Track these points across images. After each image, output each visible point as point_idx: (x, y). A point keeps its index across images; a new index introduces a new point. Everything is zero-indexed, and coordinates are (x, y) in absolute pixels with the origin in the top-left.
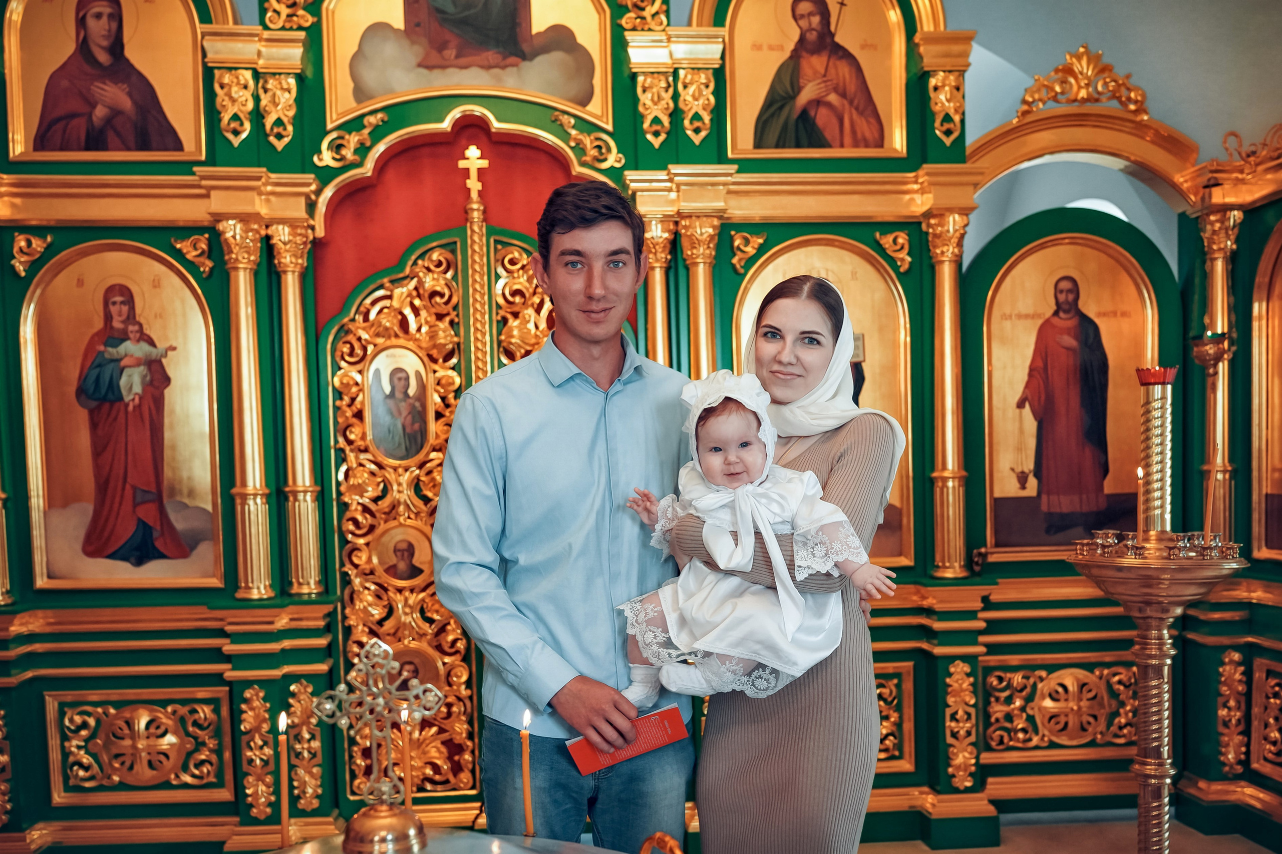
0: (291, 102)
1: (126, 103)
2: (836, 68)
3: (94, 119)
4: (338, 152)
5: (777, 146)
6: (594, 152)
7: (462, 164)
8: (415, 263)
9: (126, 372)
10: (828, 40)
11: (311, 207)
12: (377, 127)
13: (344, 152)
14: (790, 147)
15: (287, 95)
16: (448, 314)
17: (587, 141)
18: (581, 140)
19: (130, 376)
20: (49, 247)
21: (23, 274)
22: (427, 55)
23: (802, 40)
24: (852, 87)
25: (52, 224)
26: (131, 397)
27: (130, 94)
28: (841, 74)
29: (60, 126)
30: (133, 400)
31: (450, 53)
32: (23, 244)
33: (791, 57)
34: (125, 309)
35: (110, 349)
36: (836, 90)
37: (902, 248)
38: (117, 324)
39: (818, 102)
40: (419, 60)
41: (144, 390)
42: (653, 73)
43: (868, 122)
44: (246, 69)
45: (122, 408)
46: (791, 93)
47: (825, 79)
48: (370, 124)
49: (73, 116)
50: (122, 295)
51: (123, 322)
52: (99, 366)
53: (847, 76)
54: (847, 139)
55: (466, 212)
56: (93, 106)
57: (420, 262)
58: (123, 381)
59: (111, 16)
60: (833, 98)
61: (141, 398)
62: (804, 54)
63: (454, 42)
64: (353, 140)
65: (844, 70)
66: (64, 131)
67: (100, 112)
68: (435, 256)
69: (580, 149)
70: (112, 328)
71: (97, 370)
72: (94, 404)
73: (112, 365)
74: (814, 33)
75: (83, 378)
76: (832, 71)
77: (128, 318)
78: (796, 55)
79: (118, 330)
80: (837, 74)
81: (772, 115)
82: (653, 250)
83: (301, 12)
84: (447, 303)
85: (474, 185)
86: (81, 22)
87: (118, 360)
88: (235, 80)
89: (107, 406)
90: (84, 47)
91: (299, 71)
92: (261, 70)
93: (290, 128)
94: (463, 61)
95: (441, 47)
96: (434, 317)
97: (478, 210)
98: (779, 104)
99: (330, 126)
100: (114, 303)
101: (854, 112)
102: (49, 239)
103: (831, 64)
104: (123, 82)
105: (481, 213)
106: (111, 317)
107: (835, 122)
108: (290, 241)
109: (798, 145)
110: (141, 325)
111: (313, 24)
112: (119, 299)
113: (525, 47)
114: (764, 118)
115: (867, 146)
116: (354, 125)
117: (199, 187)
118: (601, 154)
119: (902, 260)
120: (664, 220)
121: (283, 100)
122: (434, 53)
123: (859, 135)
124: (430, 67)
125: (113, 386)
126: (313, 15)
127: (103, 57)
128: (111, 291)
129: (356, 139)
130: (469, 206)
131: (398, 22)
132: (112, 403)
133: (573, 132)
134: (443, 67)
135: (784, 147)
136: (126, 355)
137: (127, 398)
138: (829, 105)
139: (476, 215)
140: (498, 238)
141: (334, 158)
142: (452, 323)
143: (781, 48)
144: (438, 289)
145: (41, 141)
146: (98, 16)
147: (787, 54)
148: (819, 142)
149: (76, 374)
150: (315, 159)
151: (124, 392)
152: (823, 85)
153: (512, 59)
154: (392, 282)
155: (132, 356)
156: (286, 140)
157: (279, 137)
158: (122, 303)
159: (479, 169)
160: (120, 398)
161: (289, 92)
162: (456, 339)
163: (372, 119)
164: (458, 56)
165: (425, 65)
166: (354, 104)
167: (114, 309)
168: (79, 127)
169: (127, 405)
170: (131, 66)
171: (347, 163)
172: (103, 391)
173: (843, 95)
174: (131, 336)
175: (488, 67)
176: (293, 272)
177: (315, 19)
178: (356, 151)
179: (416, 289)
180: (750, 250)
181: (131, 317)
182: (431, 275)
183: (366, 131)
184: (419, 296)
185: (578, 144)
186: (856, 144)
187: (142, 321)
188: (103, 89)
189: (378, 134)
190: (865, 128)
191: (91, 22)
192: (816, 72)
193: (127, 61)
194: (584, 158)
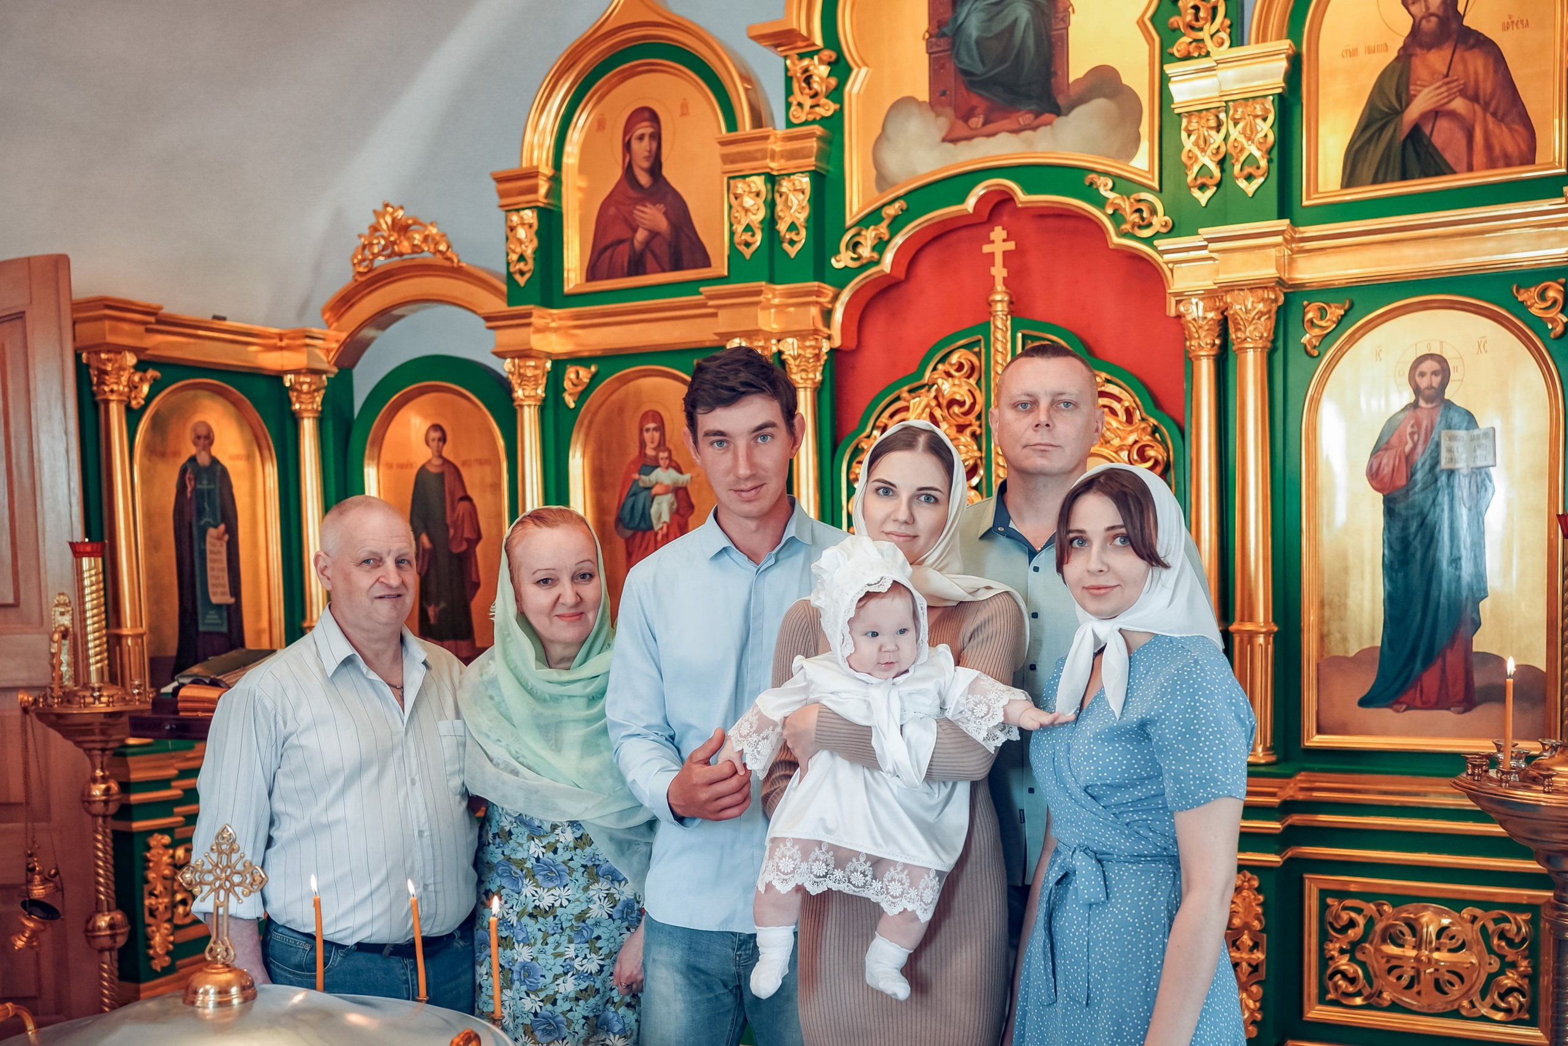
0: (805, 203)
1: (662, 224)
2: (1464, 62)
3: (636, 243)
4: (854, 252)
5: (1375, 181)
6: (1135, 217)
7: (986, 249)
8: (935, 369)
9: (657, 500)
10: (1454, 25)
11: (827, 315)
12: (895, 218)
13: (860, 250)
14: (1392, 181)
15: (801, 196)
16: (970, 425)
17: (1126, 206)
18: (1119, 205)
19: (659, 504)
20: (594, 377)
21: (572, 405)
22: (952, 128)
23: (1415, 31)
24: (1487, 86)
25: (599, 353)
26: (660, 526)
27: (666, 214)
28: (1471, 68)
29: (608, 253)
30: (662, 529)
31: (977, 121)
32: (573, 376)
33: (1397, 59)
34: (657, 435)
35: (643, 477)
36: (1463, 93)
37: (1555, 302)
38: (650, 452)
39: (1436, 114)
40: (943, 134)
41: (672, 518)
42: (1200, 111)
43: (1511, 130)
44: (759, 175)
45: (652, 538)
46: (1397, 106)
47: (1447, 80)
48: (888, 215)
49: (620, 242)
50: (654, 421)
51: (655, 449)
52: (634, 494)
53: (1481, 70)
54: (1479, 157)
55: (990, 304)
56: (635, 231)
57: (940, 367)
58: (653, 510)
59: (652, 136)
60: (1459, 105)
61: (668, 527)
62: (1418, 51)
63: (981, 105)
64: (869, 236)
65: (1477, 63)
66: (611, 258)
67: (641, 235)
68: (955, 358)
69: (1117, 216)
70: (645, 455)
71: (633, 498)
72: (629, 533)
73: (644, 494)
74: (1434, 19)
75: (621, 507)
76: (1458, 68)
77: (659, 445)
78: (1405, 55)
79: (651, 457)
80: (1466, 70)
81: (1369, 141)
82: (1196, 336)
83: (823, 101)
84: (966, 413)
85: (999, 272)
86: (627, 147)
87: (650, 488)
88: (747, 189)
89: (640, 534)
90: (629, 170)
91: (813, 168)
92: (775, 173)
93: (803, 232)
94: (990, 128)
95: (966, 116)
96: (954, 429)
97: (1001, 301)
98: (1379, 124)
99: (849, 222)
100: (648, 430)
101: (1490, 119)
102: (593, 369)
103: (1456, 57)
104: (660, 203)
105: (1005, 304)
106: (645, 445)
107: (1460, 137)
108: (799, 355)
109: (1404, 176)
110: (670, 451)
111: (835, 111)
112: (652, 425)
113: (1061, 101)
114: (1357, 146)
115: (1508, 165)
116: (872, 218)
117: (705, 306)
118: (1143, 219)
119: (1553, 320)
120: (1210, 295)
121: (795, 202)
122: (960, 123)
123: (1497, 151)
124: (954, 141)
125: (645, 516)
126: (834, 102)
127: (644, 179)
128: (645, 417)
129: (873, 234)
130: (991, 298)
131: (924, 95)
132: (644, 532)
133: (1111, 195)
134: (968, 138)
135: (1384, 181)
136: (657, 483)
137: (657, 528)
138: (1452, 115)
139: (1000, 308)
140: (1026, 332)
141: (852, 259)
142: (973, 435)
143: (1386, 48)
144: (958, 397)
145: (593, 272)
146: (641, 138)
147: (1393, 54)
148: (1437, 167)
149: (616, 503)
150: (833, 261)
151: (654, 521)
152: (1444, 89)
153: (1047, 117)
154: (910, 391)
155: (661, 484)
156: (799, 246)
157: (792, 242)
158: (655, 429)
159: (1004, 252)
160: (651, 528)
161: (803, 193)
162: (977, 454)
163: (891, 211)
164: (985, 124)
165: (951, 139)
166: (876, 194)
167: (647, 436)
168: (623, 254)
169: (656, 534)
170: (668, 184)
171: (864, 261)
172: (637, 520)
173: (1475, 99)
174: (662, 462)
175: (1016, 131)
176: (805, 388)
177: (837, 106)
178: (874, 249)
179: (936, 398)
180: (1328, 324)
181: (661, 445)
182: (950, 380)
183: (885, 224)
184: (939, 405)
185: (1115, 211)
186: (1492, 164)
187: (671, 447)
188: (643, 212)
189: (896, 225)
190: (1507, 140)
191: (635, 144)
192: (1433, 73)
193: (665, 179)
194: (1123, 227)
